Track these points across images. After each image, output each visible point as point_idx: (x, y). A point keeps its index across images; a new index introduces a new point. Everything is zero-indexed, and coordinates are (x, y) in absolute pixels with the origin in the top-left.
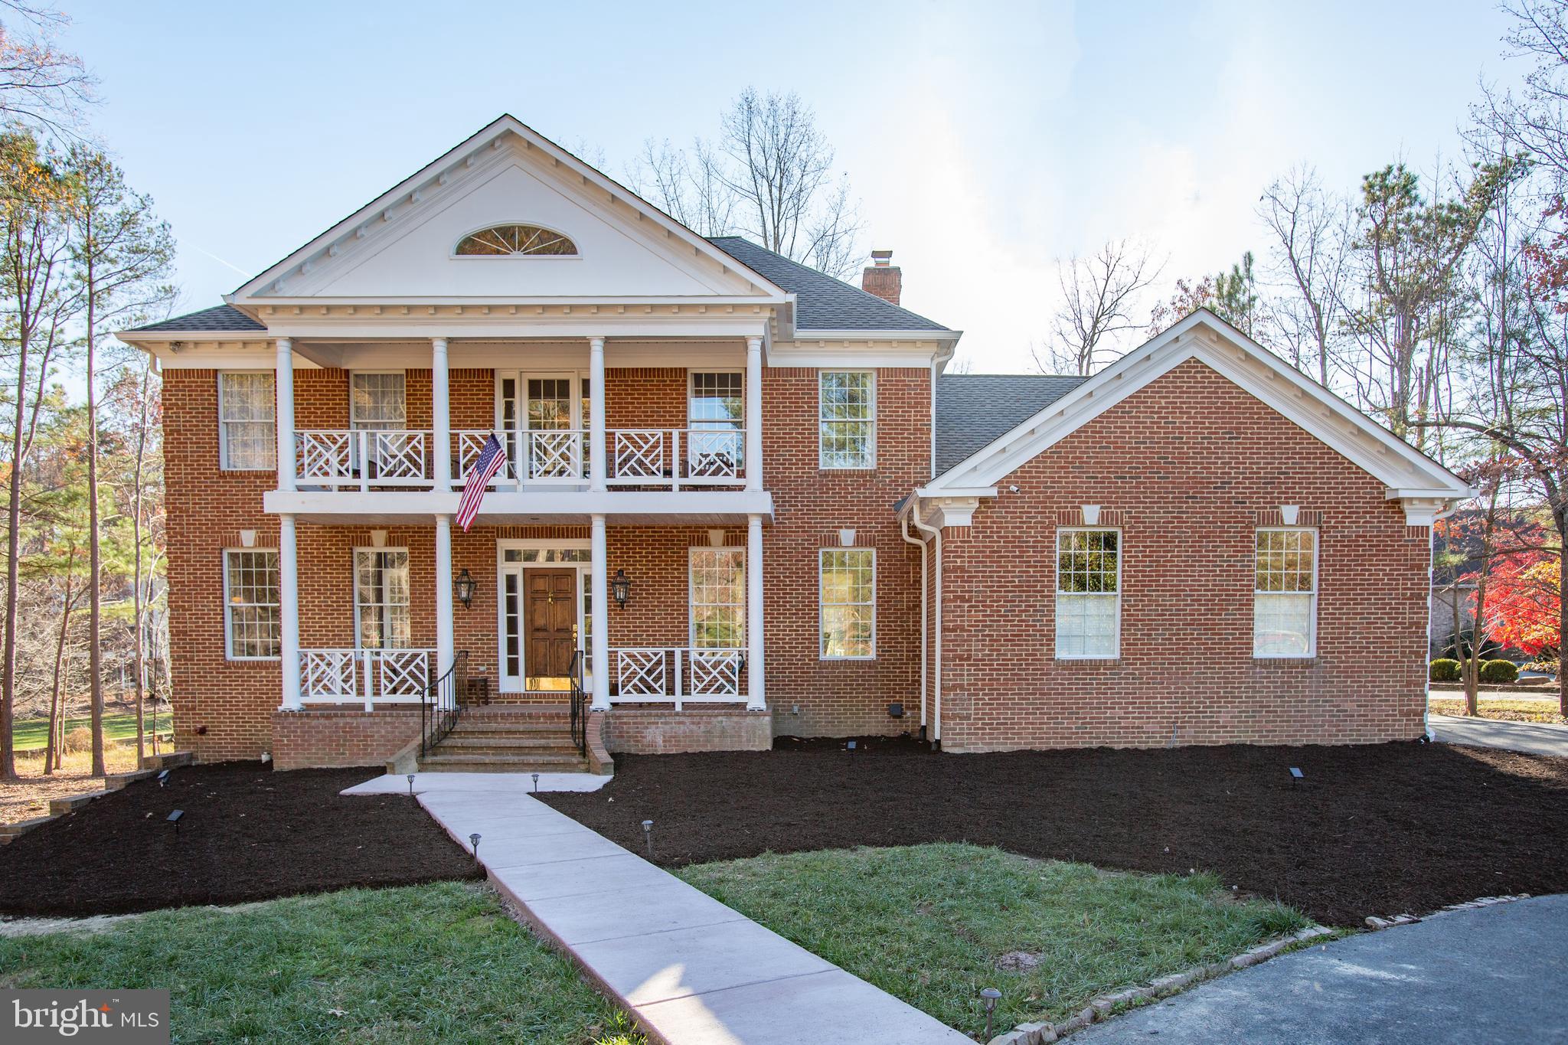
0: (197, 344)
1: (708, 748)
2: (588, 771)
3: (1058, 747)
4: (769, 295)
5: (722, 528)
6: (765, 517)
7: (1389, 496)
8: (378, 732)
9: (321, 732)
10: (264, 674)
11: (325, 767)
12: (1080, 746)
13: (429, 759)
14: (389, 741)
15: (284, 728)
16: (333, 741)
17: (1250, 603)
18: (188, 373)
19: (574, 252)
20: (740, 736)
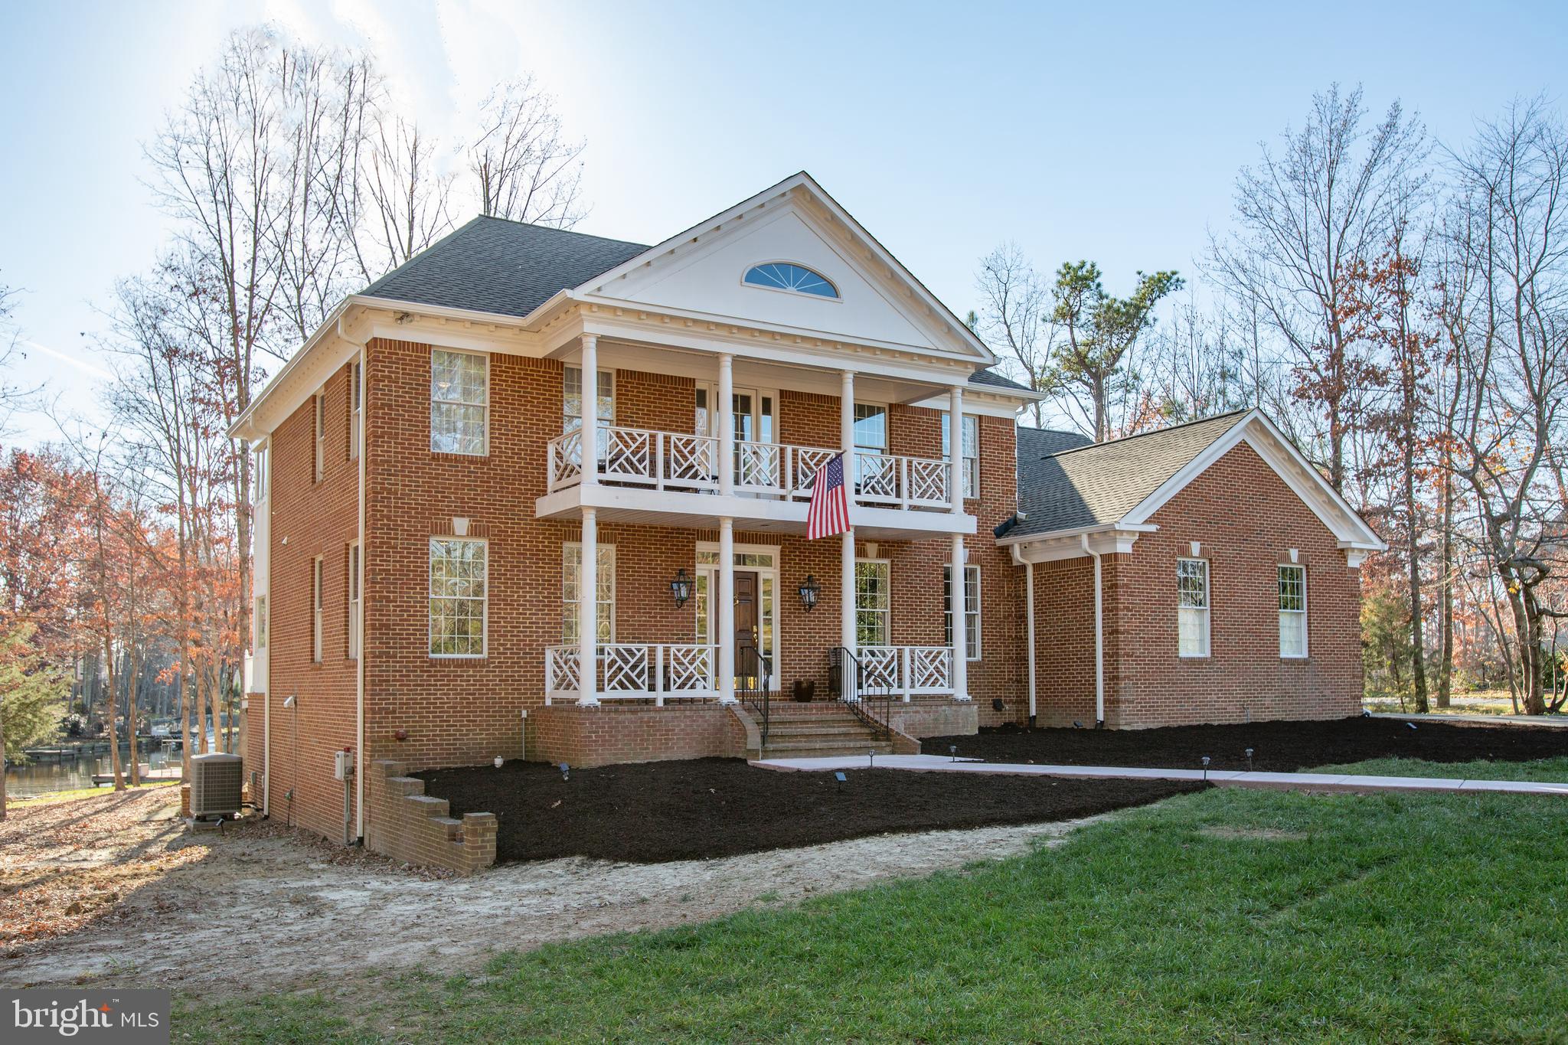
0: (422, 316)
1: (937, 734)
2: (893, 753)
3: (1183, 724)
4: (982, 356)
5: (876, 542)
6: (966, 536)
7: (1339, 546)
8: (679, 726)
9: (627, 727)
10: (471, 673)
11: (630, 762)
12: (1195, 723)
13: (771, 746)
14: (688, 734)
15: (592, 723)
16: (638, 736)
17: (1276, 618)
18: (403, 345)
19: (836, 294)
20: (958, 723)
